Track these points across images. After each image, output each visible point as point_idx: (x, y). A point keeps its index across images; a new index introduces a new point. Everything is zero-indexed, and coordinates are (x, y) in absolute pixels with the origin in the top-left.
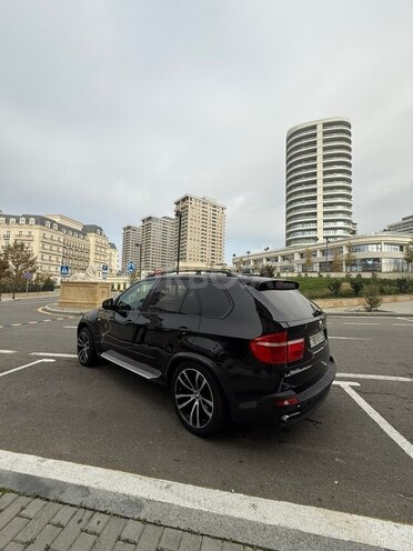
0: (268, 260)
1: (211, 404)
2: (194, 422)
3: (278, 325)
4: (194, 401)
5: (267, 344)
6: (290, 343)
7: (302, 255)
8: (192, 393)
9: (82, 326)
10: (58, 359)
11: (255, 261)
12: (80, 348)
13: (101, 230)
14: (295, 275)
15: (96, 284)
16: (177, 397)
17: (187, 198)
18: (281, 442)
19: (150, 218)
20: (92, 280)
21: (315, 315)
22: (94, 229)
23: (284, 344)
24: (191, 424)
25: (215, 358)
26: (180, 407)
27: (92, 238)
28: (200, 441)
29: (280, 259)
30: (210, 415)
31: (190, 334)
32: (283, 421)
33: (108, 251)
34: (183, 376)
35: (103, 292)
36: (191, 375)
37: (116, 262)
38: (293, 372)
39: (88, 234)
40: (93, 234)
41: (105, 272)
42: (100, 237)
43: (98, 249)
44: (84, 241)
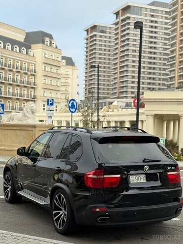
2: (60, 226)
8: (61, 210)
12: (5, 189)
16: (54, 212)
19: (127, 8)
22: (41, 37)
23: (102, 177)
26: (55, 219)
32: (97, 221)
34: (56, 199)
36: (60, 197)
39: (33, 46)
40: (40, 45)
41: (51, 107)
42: (50, 49)
43: (48, 68)
44: (28, 57)
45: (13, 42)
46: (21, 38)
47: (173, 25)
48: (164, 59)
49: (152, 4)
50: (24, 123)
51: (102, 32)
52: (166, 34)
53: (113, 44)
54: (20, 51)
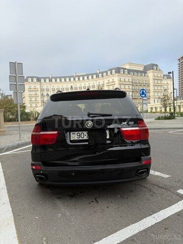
6: (41, 133)
33: (164, 82)
39: (147, 72)
40: (151, 71)
43: (156, 82)
44: (145, 77)
45: (137, 71)
46: (141, 69)
54: (141, 75)
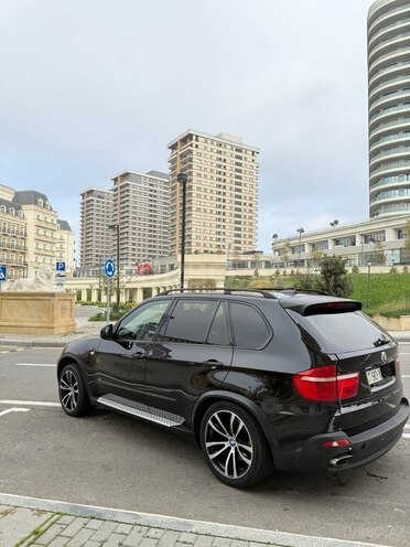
0: (337, 242)
1: (250, 449)
2: (231, 472)
3: (325, 358)
4: (229, 448)
5: (312, 379)
6: (340, 378)
7: (399, 233)
8: (226, 440)
9: (65, 362)
10: (33, 408)
11: (313, 245)
12: (63, 393)
13: (45, 198)
14: (386, 270)
15: (53, 295)
16: (208, 445)
17: (190, 136)
18: (334, 495)
19: (126, 175)
20: (46, 289)
21: (377, 345)
22: (33, 198)
23: (334, 379)
24: (226, 474)
25: (253, 397)
26: (212, 457)
27: (30, 213)
28: (238, 492)
29: (359, 240)
30: (249, 462)
31: (221, 368)
32: (332, 466)
33: (57, 235)
34: (214, 420)
35: (64, 309)
36: (226, 418)
37: (72, 254)
38: (344, 410)
39: (23, 207)
40: (32, 206)
41: (62, 273)
42: (44, 211)
43: (41, 232)
44: (18, 219)
46: (9, 198)
47: (173, 195)
48: (165, 228)
49: (151, 173)
50: (38, 290)
51: (99, 197)
52: (165, 203)
53: (111, 210)
54: (8, 212)
